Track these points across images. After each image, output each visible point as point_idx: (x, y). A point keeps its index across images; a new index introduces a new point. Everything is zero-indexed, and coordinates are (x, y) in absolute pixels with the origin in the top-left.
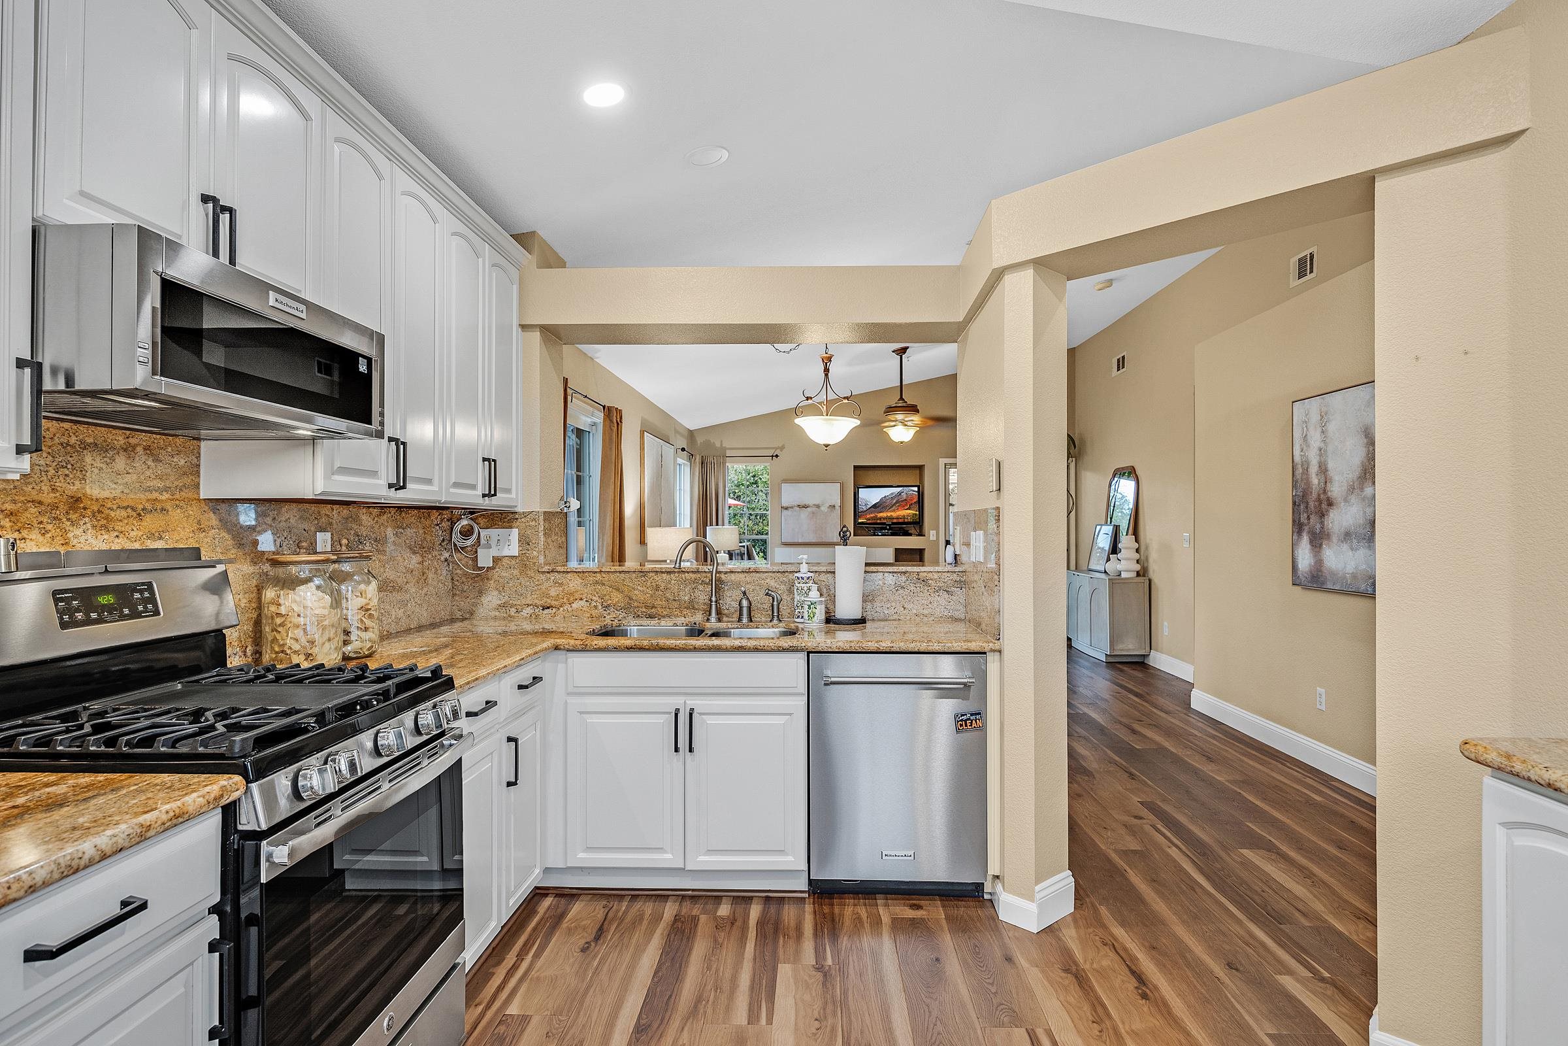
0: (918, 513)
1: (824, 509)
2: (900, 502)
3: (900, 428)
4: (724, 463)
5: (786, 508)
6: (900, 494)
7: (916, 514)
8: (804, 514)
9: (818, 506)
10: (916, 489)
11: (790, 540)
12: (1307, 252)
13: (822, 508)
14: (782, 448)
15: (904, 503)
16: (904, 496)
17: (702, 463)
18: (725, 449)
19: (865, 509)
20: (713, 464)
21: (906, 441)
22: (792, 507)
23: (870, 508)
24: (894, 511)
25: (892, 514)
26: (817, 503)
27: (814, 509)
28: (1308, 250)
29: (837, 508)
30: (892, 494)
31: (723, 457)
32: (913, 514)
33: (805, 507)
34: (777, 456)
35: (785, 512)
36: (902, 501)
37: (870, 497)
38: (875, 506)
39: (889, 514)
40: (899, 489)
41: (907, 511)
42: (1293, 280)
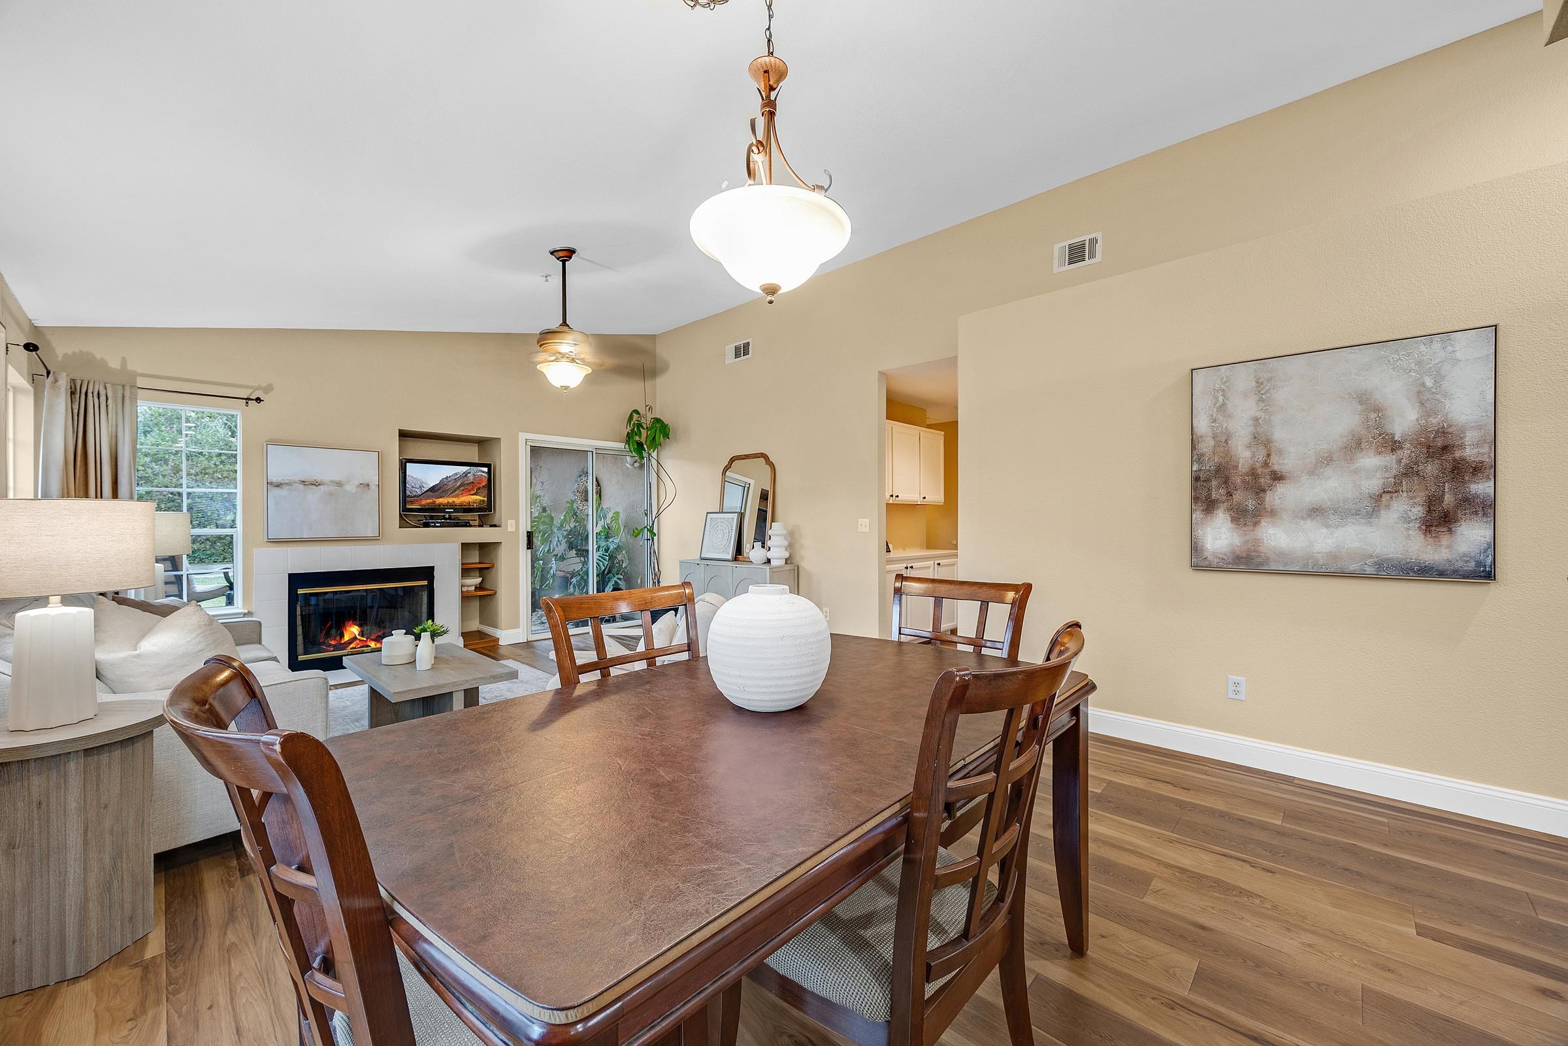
0: (486, 499)
1: (350, 487)
2: (465, 486)
3: (564, 365)
4: (134, 400)
5: (278, 485)
6: (466, 474)
7: (483, 501)
8: (313, 495)
9: (339, 484)
10: (486, 469)
11: (285, 535)
12: (1087, 238)
13: (347, 487)
14: (269, 389)
15: (470, 487)
16: (471, 477)
17: (72, 393)
18: (135, 375)
19: (420, 493)
20: (103, 398)
21: (571, 387)
22: (289, 484)
23: (427, 491)
24: (457, 496)
25: (454, 499)
26: (337, 479)
27: (332, 488)
28: (1092, 235)
29: (374, 487)
30: (456, 474)
31: (128, 389)
32: (480, 501)
33: (316, 484)
34: (258, 400)
35: (275, 492)
36: (468, 484)
37: (425, 477)
38: (433, 489)
39: (451, 500)
40: (465, 469)
41: (473, 497)
42: (1060, 266)
